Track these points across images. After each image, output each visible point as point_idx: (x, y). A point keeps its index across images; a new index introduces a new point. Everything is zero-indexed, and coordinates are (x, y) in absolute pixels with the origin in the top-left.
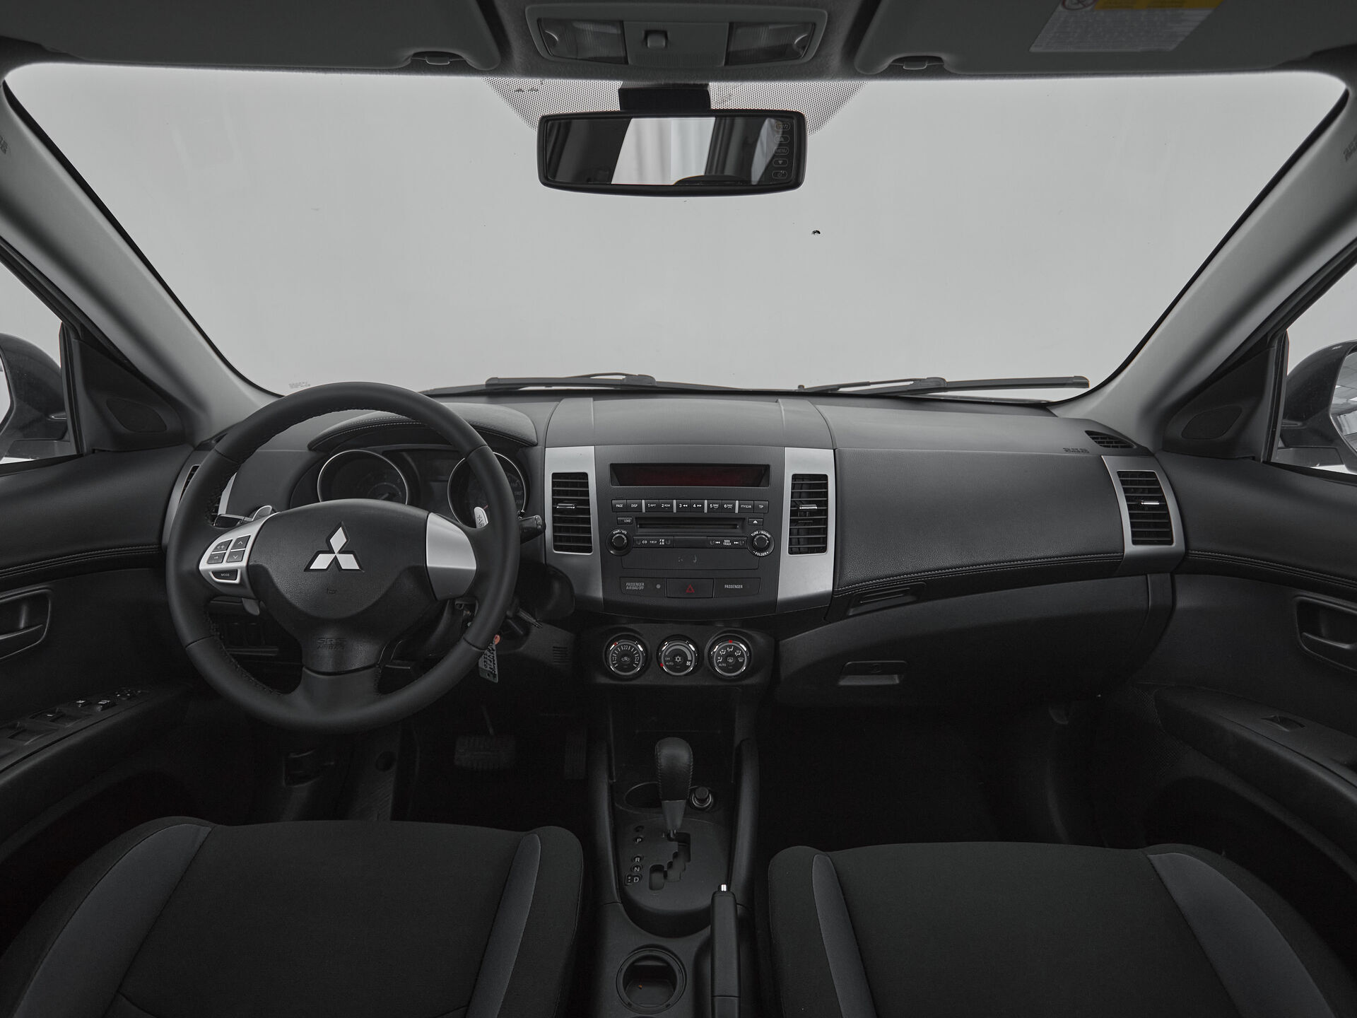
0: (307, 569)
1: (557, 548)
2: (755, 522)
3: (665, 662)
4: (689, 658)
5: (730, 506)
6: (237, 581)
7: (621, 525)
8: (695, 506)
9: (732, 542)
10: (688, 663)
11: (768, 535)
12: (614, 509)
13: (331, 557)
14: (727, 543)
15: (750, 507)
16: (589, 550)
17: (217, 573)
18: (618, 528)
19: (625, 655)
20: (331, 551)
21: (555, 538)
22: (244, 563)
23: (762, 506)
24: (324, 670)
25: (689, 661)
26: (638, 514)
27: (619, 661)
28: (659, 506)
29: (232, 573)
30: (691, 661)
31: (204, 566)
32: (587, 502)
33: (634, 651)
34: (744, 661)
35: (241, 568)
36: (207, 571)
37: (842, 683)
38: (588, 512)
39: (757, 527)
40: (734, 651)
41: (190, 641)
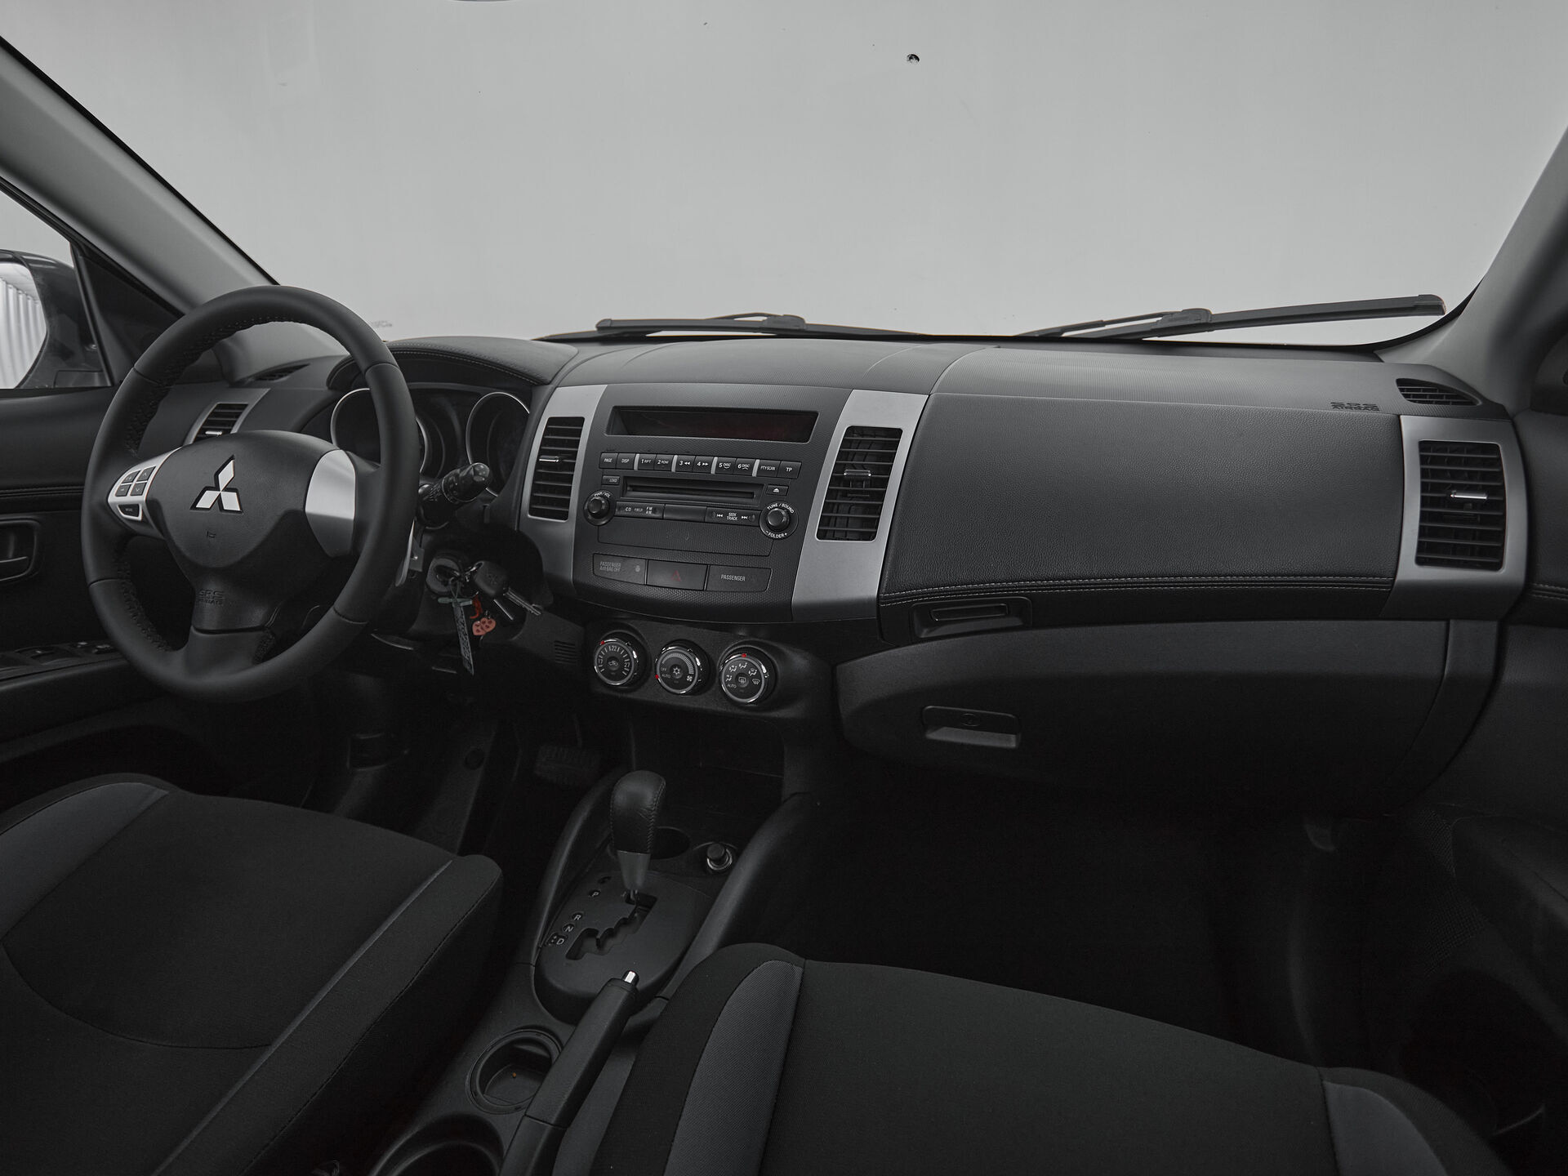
0: (194, 507)
1: (533, 511)
2: (776, 490)
3: (661, 672)
4: (691, 672)
5: (746, 466)
6: (140, 518)
7: (605, 485)
8: (699, 464)
9: (739, 516)
10: (689, 678)
11: (790, 509)
12: (601, 463)
13: (215, 494)
14: (732, 517)
15: (774, 468)
16: (564, 516)
17: (123, 507)
18: (600, 490)
19: (614, 658)
20: (217, 488)
21: (533, 499)
22: (143, 498)
23: (791, 469)
24: (206, 627)
25: (690, 675)
26: (628, 473)
27: (606, 665)
28: (654, 462)
29: (133, 509)
30: (693, 676)
31: (113, 498)
32: (574, 455)
33: (624, 654)
34: (761, 683)
35: (141, 502)
36: (115, 504)
37: (933, 735)
38: (572, 467)
39: (778, 498)
40: (748, 668)
41: (92, 580)
